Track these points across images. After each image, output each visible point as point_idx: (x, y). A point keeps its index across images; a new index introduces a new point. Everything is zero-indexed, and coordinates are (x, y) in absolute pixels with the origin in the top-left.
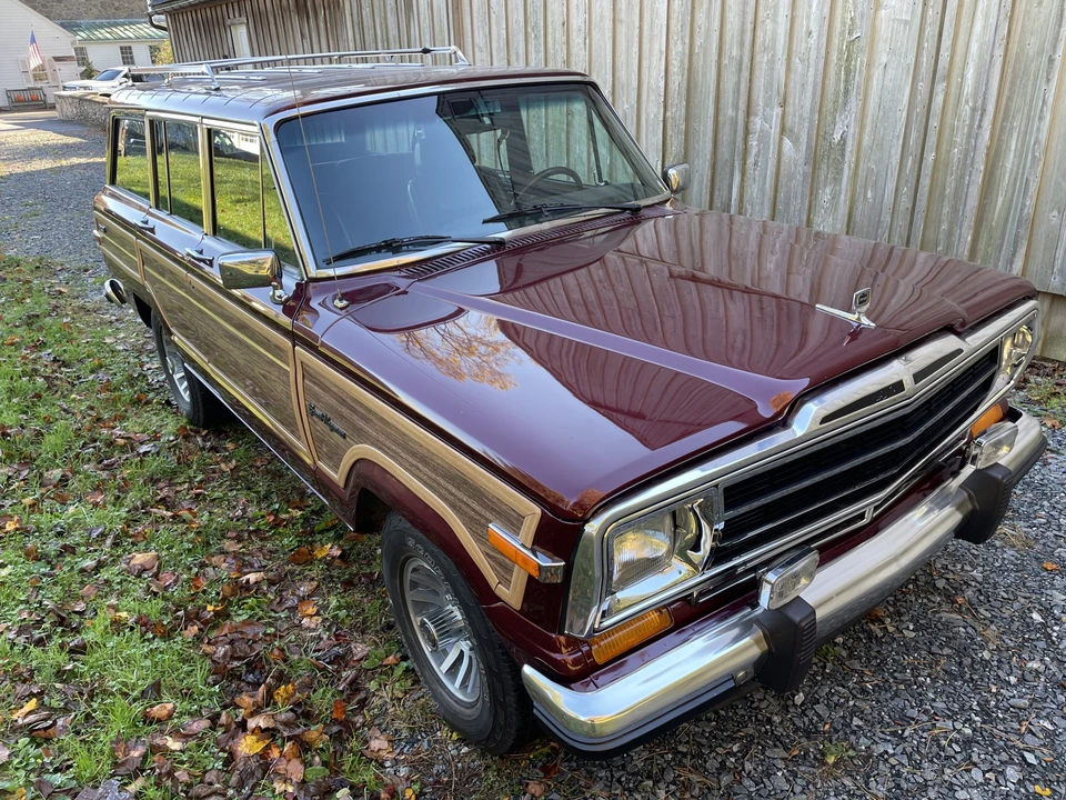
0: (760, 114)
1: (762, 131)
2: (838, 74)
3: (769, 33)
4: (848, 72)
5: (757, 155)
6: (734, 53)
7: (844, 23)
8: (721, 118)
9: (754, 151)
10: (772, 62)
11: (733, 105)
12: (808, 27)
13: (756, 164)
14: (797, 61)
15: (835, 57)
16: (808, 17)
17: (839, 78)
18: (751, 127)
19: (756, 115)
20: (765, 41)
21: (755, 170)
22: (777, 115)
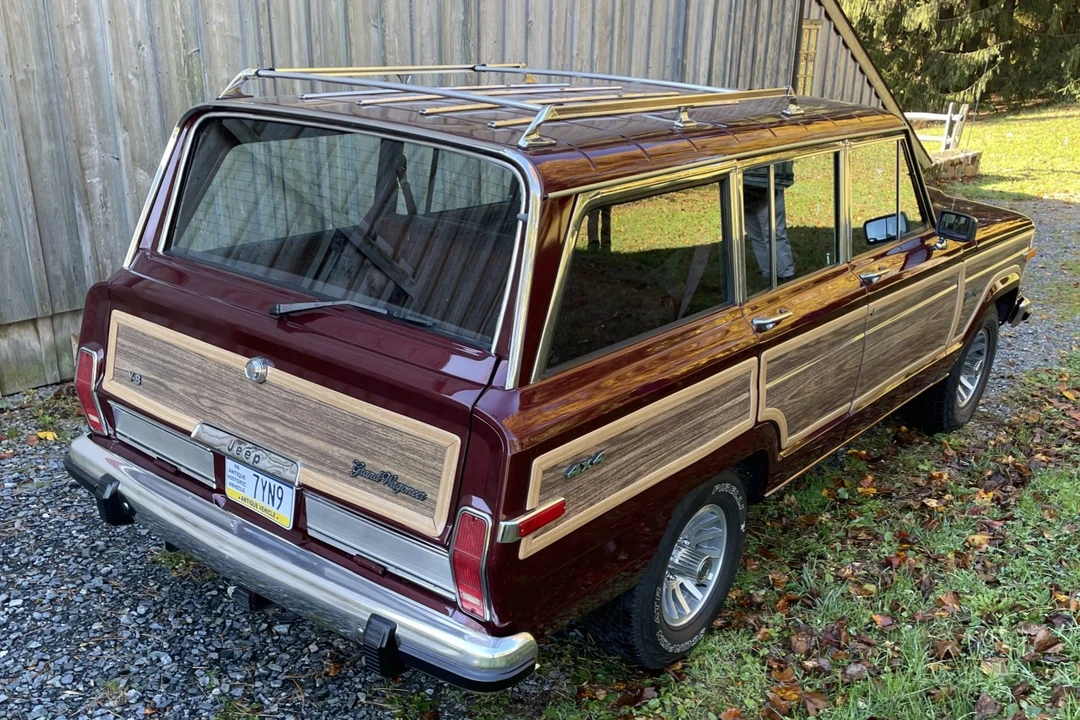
0: (96, 144)
1: (103, 163)
2: (182, 91)
3: (83, 42)
4: (193, 89)
5: (104, 194)
6: (34, 67)
7: (176, 36)
8: (33, 155)
9: (98, 190)
10: (96, 77)
11: (49, 135)
12: (135, 36)
13: (104, 205)
14: (130, 77)
15: (174, 72)
16: (133, 25)
17: (185, 95)
18: (85, 161)
19: (89, 144)
20: (78, 51)
21: (104, 213)
22: (124, 142)
